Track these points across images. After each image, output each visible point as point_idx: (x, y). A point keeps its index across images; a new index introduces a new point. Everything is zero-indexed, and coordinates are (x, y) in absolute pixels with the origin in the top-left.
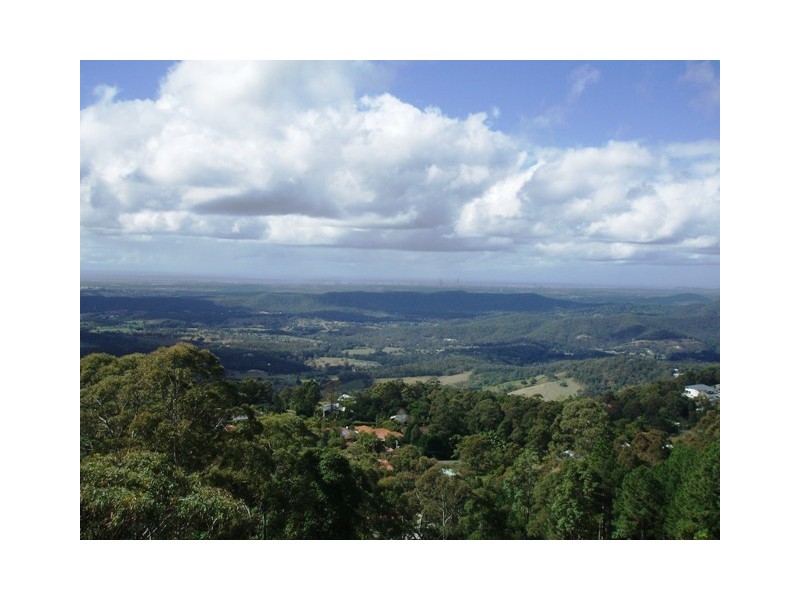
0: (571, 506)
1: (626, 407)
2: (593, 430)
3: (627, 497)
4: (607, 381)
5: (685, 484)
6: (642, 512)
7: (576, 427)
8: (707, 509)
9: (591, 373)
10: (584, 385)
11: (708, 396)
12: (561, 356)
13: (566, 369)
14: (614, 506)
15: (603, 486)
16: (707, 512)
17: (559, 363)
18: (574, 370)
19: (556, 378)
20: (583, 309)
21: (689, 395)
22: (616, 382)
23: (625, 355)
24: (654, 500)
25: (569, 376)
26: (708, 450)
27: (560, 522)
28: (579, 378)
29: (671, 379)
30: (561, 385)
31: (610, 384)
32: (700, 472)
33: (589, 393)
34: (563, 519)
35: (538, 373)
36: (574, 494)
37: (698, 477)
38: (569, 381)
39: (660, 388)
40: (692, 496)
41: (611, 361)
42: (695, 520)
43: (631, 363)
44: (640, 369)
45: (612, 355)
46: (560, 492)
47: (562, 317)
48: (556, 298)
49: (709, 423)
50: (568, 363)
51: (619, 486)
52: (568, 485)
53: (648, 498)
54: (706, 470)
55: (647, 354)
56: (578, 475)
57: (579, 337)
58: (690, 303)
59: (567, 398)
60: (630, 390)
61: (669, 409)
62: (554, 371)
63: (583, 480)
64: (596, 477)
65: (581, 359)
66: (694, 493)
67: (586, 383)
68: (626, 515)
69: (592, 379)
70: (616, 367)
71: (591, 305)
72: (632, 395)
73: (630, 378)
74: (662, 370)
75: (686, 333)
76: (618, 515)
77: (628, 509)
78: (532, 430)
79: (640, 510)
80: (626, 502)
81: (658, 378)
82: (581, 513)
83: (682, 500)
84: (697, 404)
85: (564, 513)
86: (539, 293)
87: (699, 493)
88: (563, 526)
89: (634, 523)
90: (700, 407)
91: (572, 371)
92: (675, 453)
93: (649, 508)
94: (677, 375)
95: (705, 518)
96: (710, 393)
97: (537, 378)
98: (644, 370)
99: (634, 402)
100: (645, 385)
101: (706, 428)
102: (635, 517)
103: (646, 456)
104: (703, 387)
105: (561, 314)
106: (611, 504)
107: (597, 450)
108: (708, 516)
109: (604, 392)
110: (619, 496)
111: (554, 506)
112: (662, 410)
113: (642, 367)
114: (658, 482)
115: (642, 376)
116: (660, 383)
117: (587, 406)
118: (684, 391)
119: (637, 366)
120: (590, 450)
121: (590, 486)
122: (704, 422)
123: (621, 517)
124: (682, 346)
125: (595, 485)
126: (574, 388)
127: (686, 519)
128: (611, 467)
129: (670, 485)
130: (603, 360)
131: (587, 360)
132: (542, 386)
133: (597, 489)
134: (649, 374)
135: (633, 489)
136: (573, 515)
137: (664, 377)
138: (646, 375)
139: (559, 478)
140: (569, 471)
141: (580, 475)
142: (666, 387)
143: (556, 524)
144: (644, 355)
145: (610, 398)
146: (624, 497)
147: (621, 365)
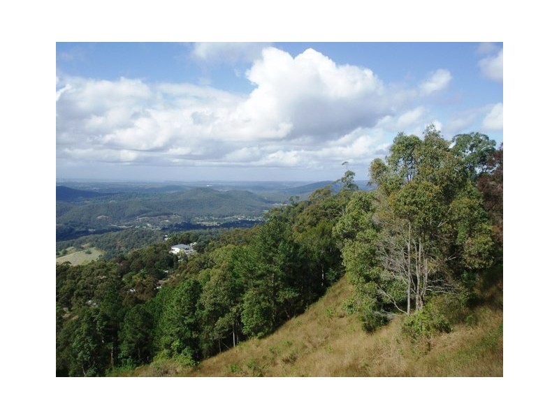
0: (87, 341)
1: (133, 264)
2: (104, 284)
3: (127, 327)
4: (120, 247)
5: (165, 313)
6: (138, 336)
7: (92, 283)
8: (178, 326)
9: (109, 243)
10: (104, 251)
11: (185, 251)
12: (86, 233)
13: (90, 241)
14: (119, 335)
15: (112, 323)
16: (178, 329)
17: (84, 237)
18: (96, 241)
19: (83, 248)
20: (101, 197)
21: (173, 252)
22: (126, 248)
23: (132, 228)
24: (146, 326)
25: (92, 246)
26: (178, 288)
27: (79, 355)
28: (99, 247)
29: (163, 243)
30: (87, 253)
31: (122, 249)
32: (173, 303)
33: (108, 257)
34: (82, 352)
35: (68, 246)
36: (89, 332)
37: (173, 307)
38: (93, 250)
39: (155, 249)
40: (169, 320)
41: (122, 233)
42: (172, 335)
43: (137, 234)
44: (143, 237)
45: (122, 229)
46: (79, 333)
47: (86, 204)
48: (81, 189)
49: (183, 269)
50: (92, 237)
51: (123, 321)
52: (84, 327)
53: (142, 326)
54: (177, 301)
55: (147, 226)
56: (92, 319)
57: (99, 217)
58: (174, 191)
59: (90, 262)
60: (135, 252)
61: (161, 263)
62: (81, 243)
63: (96, 321)
64: (105, 317)
65: (102, 233)
66: (170, 318)
67: (105, 250)
68: (127, 340)
69: (109, 247)
70: (126, 237)
71: (108, 194)
72: (136, 256)
73: (136, 244)
74: (157, 237)
75: (172, 212)
76: (122, 341)
77: (129, 336)
78: (62, 289)
79: (137, 335)
80: (127, 332)
81: (155, 242)
82: (95, 345)
83: (163, 323)
84: (179, 257)
85: (82, 347)
86: (67, 186)
87: (174, 317)
88: (82, 357)
89: (133, 345)
90: (180, 259)
91: (94, 242)
92: (160, 292)
93: (143, 333)
94: (166, 239)
95: (177, 333)
96: (186, 249)
97: (68, 249)
98: (145, 238)
99: (138, 260)
100: (146, 247)
101: (181, 272)
102: (133, 340)
103: (143, 297)
104: (182, 245)
105: (86, 202)
106: (117, 335)
107: (107, 298)
108: (179, 331)
109: (118, 255)
110: (123, 328)
111: (74, 344)
112: (157, 263)
113: (144, 236)
114: (148, 313)
115: (144, 242)
116: (155, 245)
117: (100, 268)
118: (171, 249)
119: (140, 235)
120: (102, 299)
121: (101, 325)
122: (180, 269)
123: (124, 342)
124: (170, 220)
125: (105, 323)
126: (96, 255)
127: (166, 335)
128: (116, 309)
129: (156, 314)
130: (117, 233)
131: (105, 234)
132: (72, 255)
133: (106, 326)
134: (149, 240)
135: (131, 321)
136: (89, 348)
137: (158, 242)
138: (147, 241)
139: (78, 322)
140: (85, 317)
141: (94, 318)
142: (160, 248)
143: (76, 356)
144: (145, 227)
145: (122, 259)
146: (125, 328)
147: (130, 235)
